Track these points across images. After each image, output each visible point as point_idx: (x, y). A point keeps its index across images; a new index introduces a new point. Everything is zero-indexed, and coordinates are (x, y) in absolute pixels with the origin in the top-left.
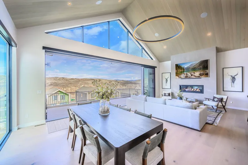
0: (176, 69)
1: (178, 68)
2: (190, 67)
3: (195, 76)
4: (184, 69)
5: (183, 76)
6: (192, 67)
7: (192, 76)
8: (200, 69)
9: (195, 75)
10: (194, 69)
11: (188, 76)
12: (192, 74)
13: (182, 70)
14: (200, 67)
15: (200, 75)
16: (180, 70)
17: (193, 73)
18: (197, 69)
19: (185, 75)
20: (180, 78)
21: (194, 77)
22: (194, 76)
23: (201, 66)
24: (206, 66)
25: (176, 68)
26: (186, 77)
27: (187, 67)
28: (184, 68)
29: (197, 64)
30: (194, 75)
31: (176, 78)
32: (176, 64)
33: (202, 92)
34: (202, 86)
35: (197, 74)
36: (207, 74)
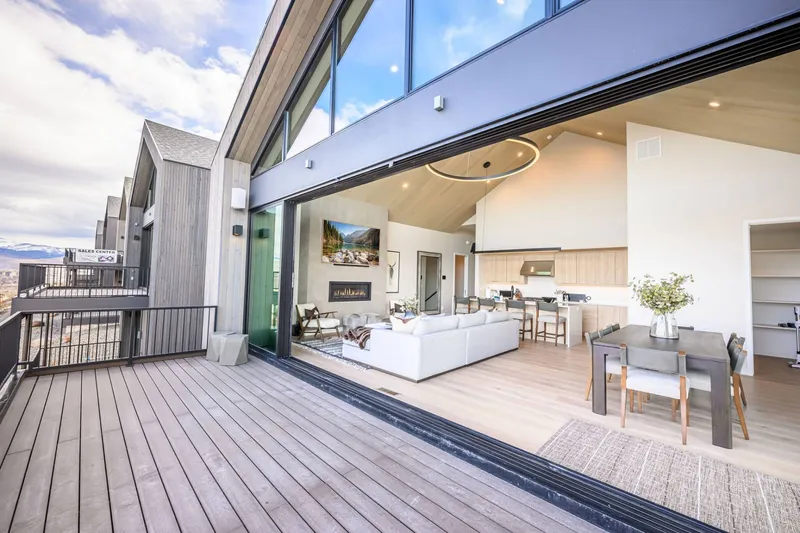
0: (326, 236)
1: (328, 233)
2: (353, 238)
4: (341, 239)
5: (339, 257)
6: (356, 238)
7: (356, 259)
8: (368, 246)
9: (361, 258)
10: (360, 244)
11: (348, 259)
12: (356, 255)
13: (339, 241)
15: (369, 260)
16: (334, 241)
17: (357, 253)
19: (344, 255)
20: (333, 261)
21: (359, 264)
22: (360, 260)
23: (370, 241)
24: (376, 242)
25: (325, 231)
26: (346, 262)
27: (349, 236)
28: (343, 237)
29: (365, 234)
30: (359, 257)
31: (323, 262)
32: (325, 221)
33: (368, 297)
34: (369, 285)
35: (364, 256)
36: (377, 259)
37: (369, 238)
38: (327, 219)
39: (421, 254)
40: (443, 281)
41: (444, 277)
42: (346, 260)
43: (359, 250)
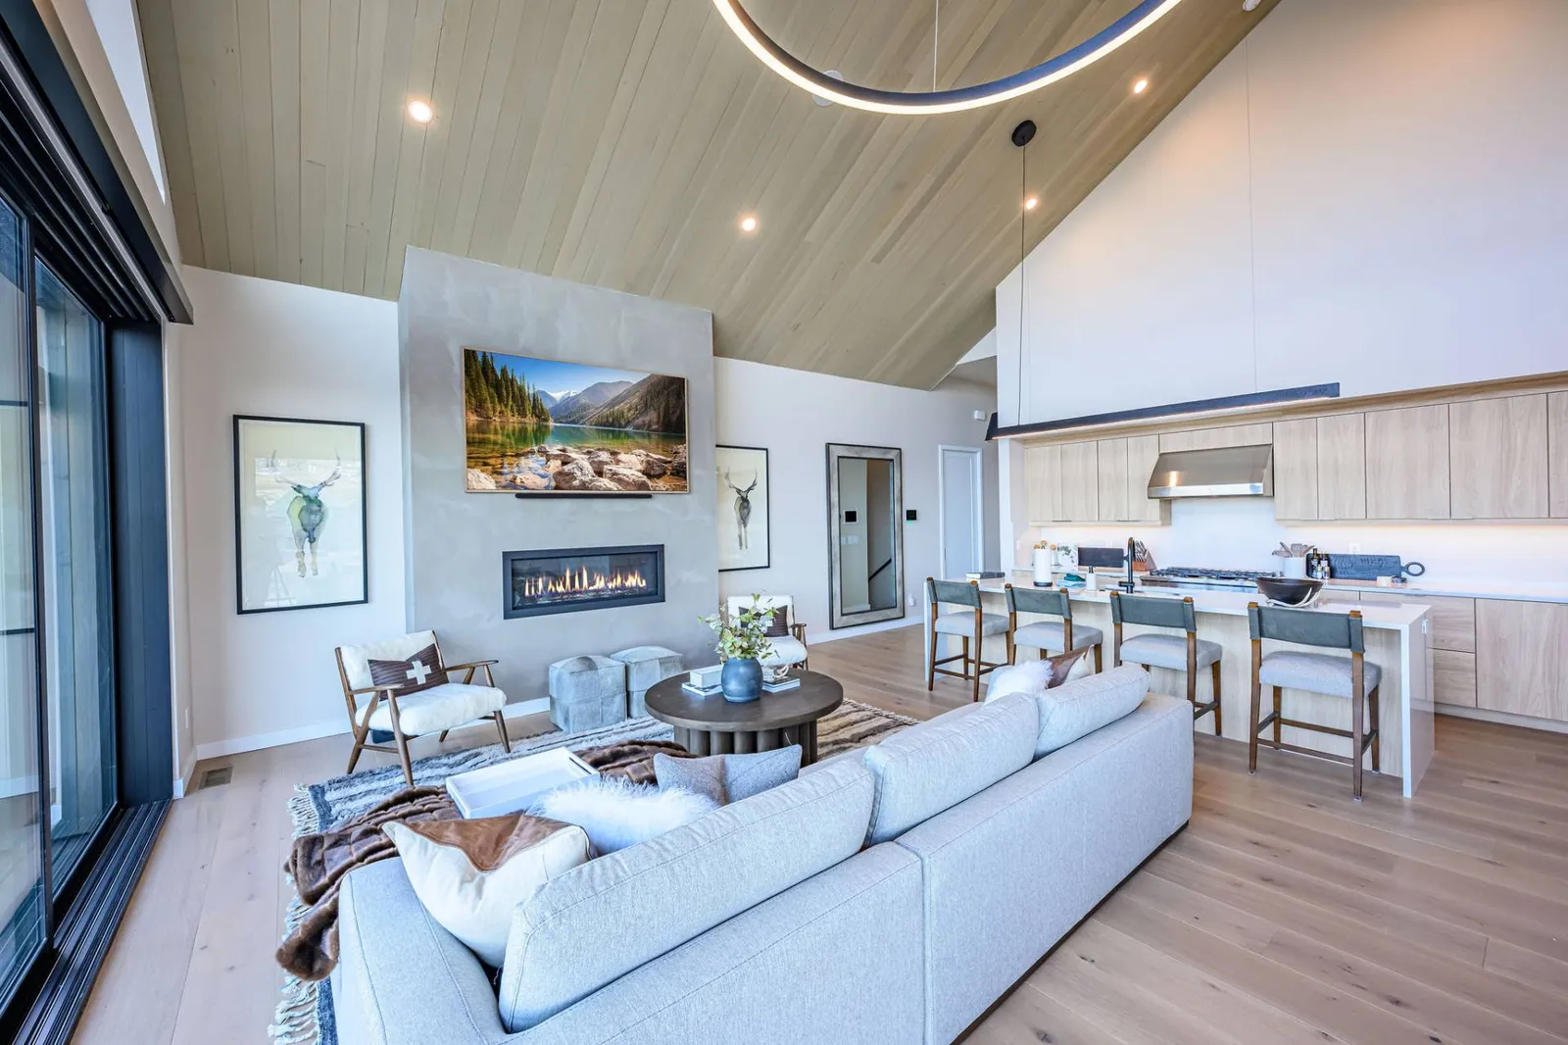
0: (474, 402)
1: (485, 392)
2: (584, 408)
3: (620, 481)
4: (539, 413)
5: (532, 471)
6: (598, 407)
7: (600, 474)
8: (645, 431)
9: (621, 470)
10: (613, 426)
11: (571, 476)
12: (602, 463)
13: (531, 422)
14: (647, 419)
15: (650, 476)
16: (513, 421)
17: (604, 456)
18: (629, 429)
19: (555, 465)
21: (616, 489)
22: (614, 477)
23: (652, 416)
24: (674, 418)
25: (472, 388)
26: (564, 488)
27: (568, 402)
28: (547, 406)
29: (629, 394)
30: (614, 468)
31: (470, 491)
32: (469, 355)
33: (655, 593)
34: (656, 553)
35: (631, 464)
36: (680, 472)
37: (646, 406)
38: (478, 347)
39: (836, 452)
40: (908, 525)
41: (912, 515)
42: (563, 478)
43: (614, 445)
